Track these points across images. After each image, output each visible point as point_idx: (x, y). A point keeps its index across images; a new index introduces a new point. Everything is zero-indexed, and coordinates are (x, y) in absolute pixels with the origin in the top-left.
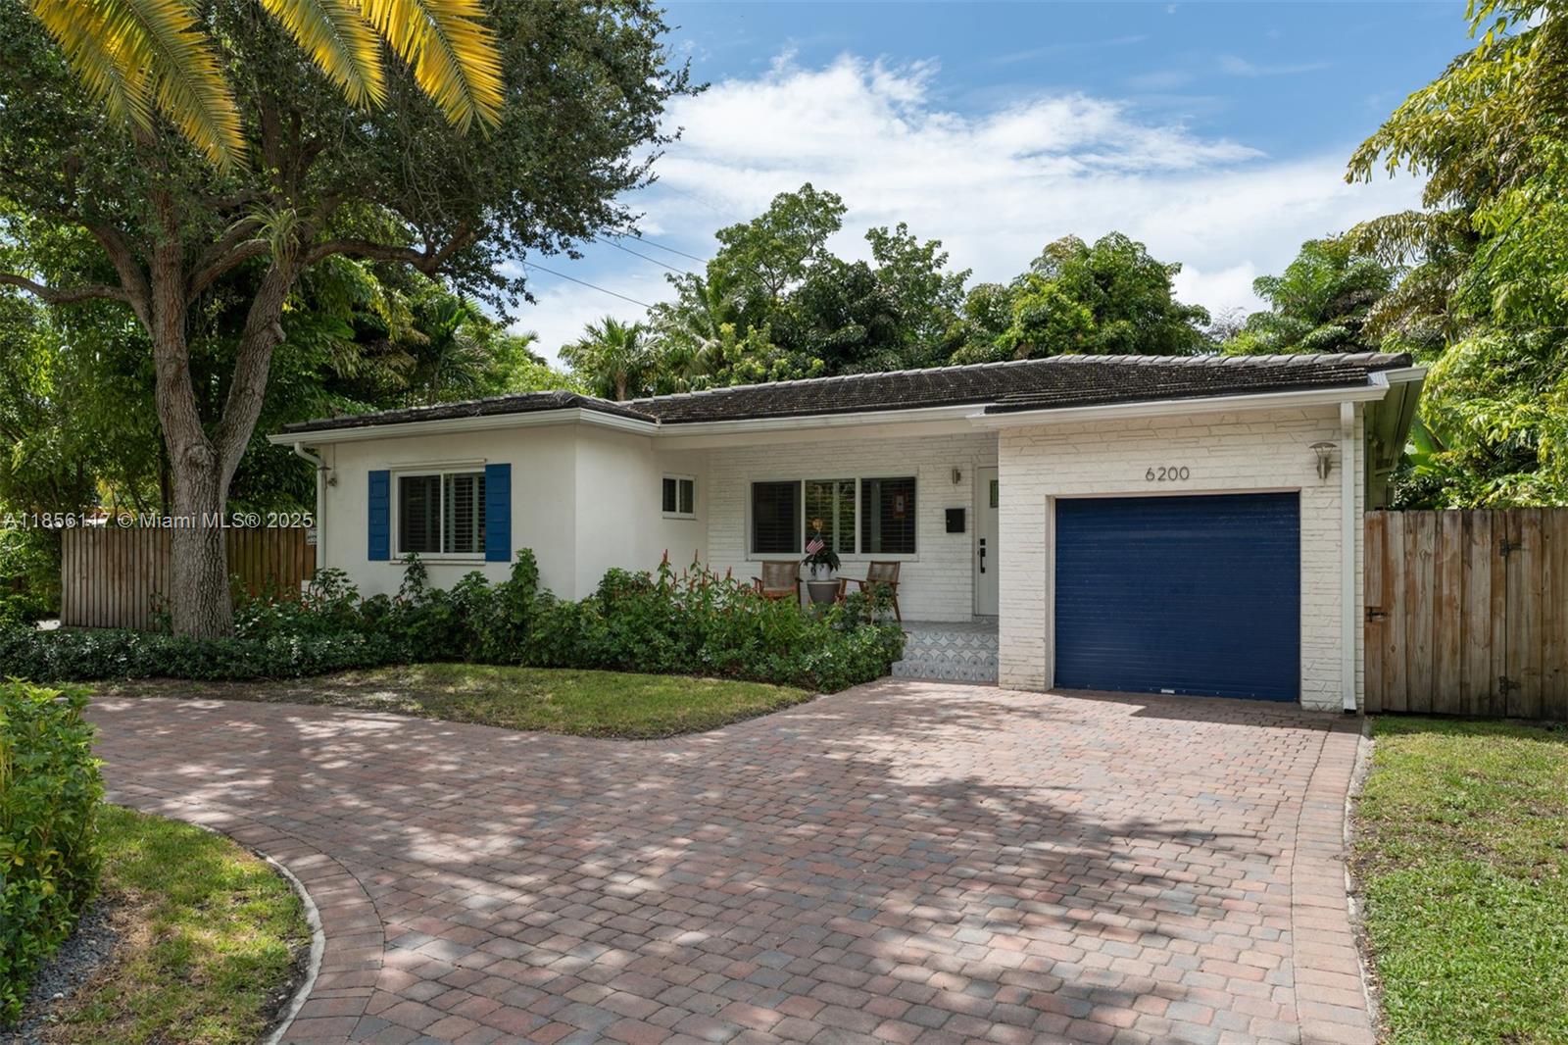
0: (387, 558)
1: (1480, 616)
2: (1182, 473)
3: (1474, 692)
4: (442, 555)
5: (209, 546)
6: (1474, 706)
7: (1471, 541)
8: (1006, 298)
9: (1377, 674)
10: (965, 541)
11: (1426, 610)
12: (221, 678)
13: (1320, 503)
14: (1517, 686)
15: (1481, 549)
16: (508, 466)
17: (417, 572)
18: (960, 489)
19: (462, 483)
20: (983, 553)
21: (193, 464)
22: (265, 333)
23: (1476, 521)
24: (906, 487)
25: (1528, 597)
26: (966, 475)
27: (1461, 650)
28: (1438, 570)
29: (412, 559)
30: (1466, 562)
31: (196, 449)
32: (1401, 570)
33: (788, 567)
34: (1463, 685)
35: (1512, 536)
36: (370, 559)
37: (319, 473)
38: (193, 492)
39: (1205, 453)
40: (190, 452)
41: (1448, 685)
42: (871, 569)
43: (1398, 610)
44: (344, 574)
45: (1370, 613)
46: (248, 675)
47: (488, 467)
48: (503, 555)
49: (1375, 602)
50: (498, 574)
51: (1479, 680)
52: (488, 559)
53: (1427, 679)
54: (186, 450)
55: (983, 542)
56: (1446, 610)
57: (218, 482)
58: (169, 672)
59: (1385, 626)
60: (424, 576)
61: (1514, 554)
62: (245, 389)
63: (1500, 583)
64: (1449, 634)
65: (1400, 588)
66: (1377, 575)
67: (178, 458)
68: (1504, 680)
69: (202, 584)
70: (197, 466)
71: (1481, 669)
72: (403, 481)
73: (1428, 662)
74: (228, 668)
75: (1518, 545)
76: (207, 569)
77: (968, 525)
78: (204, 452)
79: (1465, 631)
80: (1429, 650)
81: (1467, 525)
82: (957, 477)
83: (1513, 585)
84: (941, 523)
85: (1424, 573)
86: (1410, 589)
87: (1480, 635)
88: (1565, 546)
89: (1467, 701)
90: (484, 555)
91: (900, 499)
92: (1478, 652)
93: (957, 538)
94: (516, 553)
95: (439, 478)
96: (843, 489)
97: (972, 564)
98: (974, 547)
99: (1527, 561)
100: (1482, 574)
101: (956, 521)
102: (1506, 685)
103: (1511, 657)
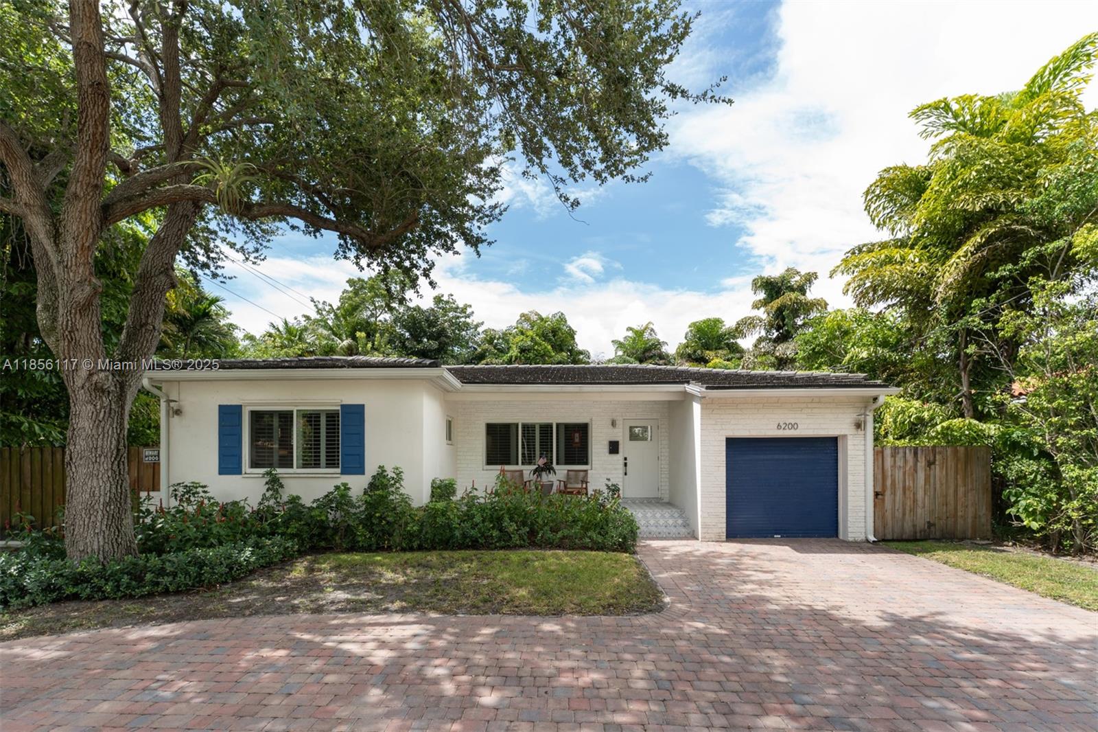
0: (240, 473)
1: (920, 494)
2: (794, 426)
3: (918, 529)
4: (295, 469)
5: (115, 467)
6: (918, 535)
7: (917, 460)
8: (505, 336)
9: (879, 524)
10: (619, 458)
11: (899, 493)
12: (151, 595)
13: (855, 442)
14: (934, 525)
15: (922, 464)
16: (363, 406)
17: (274, 484)
18: (616, 430)
19: (312, 418)
20: (626, 465)
21: (99, 390)
22: (163, 278)
23: (919, 452)
24: (583, 429)
25: (937, 486)
26: (619, 423)
27: (913, 510)
28: (904, 473)
29: (271, 473)
30: (916, 470)
31: (102, 375)
32: (890, 474)
33: (517, 474)
34: (914, 526)
35: (932, 459)
36: (220, 473)
37: (163, 404)
38: (97, 416)
39: (805, 416)
40: (95, 378)
41: (908, 527)
42: (568, 475)
43: (888, 493)
44: (205, 487)
45: (877, 494)
46: (183, 588)
47: (343, 406)
48: (361, 471)
49: (879, 489)
50: (357, 485)
51: (921, 523)
52: (342, 473)
53: (900, 524)
54: (91, 375)
55: (626, 459)
56: (907, 492)
57: (123, 408)
58: (84, 595)
59: (883, 500)
60: (282, 486)
61: (933, 467)
62: (146, 324)
63: (927, 480)
64: (909, 503)
65: (889, 482)
66: (880, 477)
67: (79, 383)
68: (929, 522)
69: (108, 504)
70: (103, 391)
71: (922, 517)
72: (255, 413)
73: (901, 516)
74: (157, 584)
75: (934, 463)
76: (114, 490)
77: (621, 450)
78: (110, 377)
79: (915, 501)
80: (900, 510)
81: (916, 454)
82: (613, 424)
83: (932, 481)
84: (606, 449)
85: (899, 475)
86: (893, 482)
87: (920, 503)
88: (951, 463)
89: (915, 533)
90: (338, 470)
91: (577, 435)
92: (919, 511)
93: (615, 457)
94: (371, 469)
95: (291, 413)
96: (546, 429)
97: (621, 472)
98: (622, 462)
99: (937, 470)
100: (921, 475)
101: (614, 448)
102: (930, 525)
103: (932, 512)
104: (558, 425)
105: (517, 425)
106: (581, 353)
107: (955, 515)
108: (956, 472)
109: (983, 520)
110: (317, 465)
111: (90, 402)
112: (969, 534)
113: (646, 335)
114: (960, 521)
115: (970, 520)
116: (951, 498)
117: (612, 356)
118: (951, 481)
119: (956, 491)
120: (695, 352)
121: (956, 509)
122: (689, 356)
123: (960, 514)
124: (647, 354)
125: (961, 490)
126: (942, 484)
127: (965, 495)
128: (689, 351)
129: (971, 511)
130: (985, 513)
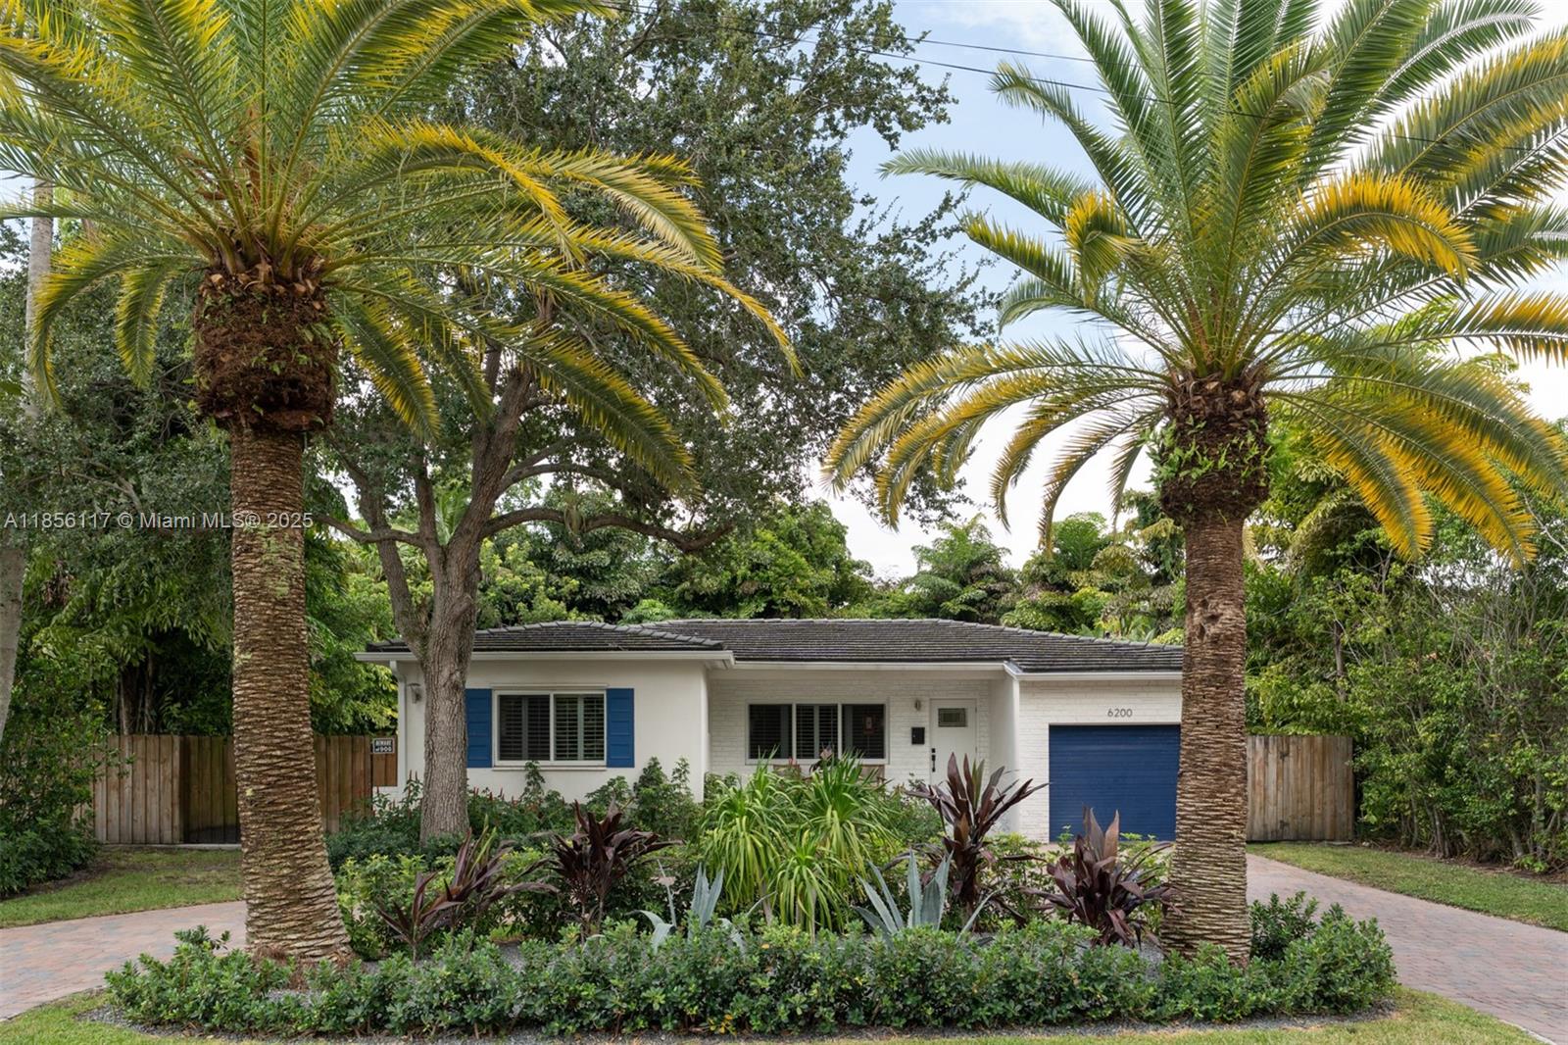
0: (489, 765)
1: (1272, 790)
2: (1127, 712)
3: (1269, 829)
4: (552, 761)
6: (1269, 836)
7: (1268, 751)
10: (924, 750)
14: (1287, 824)
15: (1273, 755)
16: (631, 691)
17: (535, 776)
18: (920, 714)
20: (933, 758)
23: (1270, 742)
24: (877, 712)
25: (1292, 781)
26: (925, 704)
27: (1264, 808)
28: (1254, 766)
29: (530, 765)
30: (1266, 763)
34: (1265, 826)
35: (1284, 749)
36: (469, 766)
37: (403, 689)
39: (1140, 701)
41: (1258, 827)
47: (609, 691)
51: (1272, 823)
52: (609, 765)
55: (933, 750)
56: (1257, 787)
60: (543, 780)
61: (1286, 758)
63: (1280, 774)
64: (1259, 799)
68: (1281, 822)
71: (1272, 817)
72: (502, 698)
75: (1287, 754)
77: (927, 739)
79: (1265, 797)
81: (1266, 744)
82: (917, 705)
83: (1285, 774)
84: (908, 738)
87: (1272, 799)
88: (1306, 754)
89: (1266, 833)
90: (604, 762)
91: (869, 720)
92: (1271, 808)
93: (919, 748)
94: (641, 761)
95: (547, 698)
96: (828, 711)
97: (928, 766)
98: (929, 754)
99: (1291, 761)
100: (1273, 768)
101: (918, 736)
102: (1283, 824)
103: (1285, 810)
104: (844, 707)
105: (790, 707)
106: (857, 566)
107: (1312, 814)
108: (1312, 765)
109: (1344, 819)
110: (574, 757)
111: (448, 699)
112: (1328, 834)
113: (973, 536)
114: (1317, 820)
115: (1328, 819)
116: (1307, 795)
117: (913, 572)
118: (1307, 773)
119: (1312, 786)
120: (1053, 573)
121: (1312, 806)
122: (1044, 577)
123: (1317, 811)
124: (974, 571)
125: (1318, 785)
126: (1296, 779)
127: (1323, 791)
128: (1044, 570)
129: (1329, 808)
130: (1345, 812)
